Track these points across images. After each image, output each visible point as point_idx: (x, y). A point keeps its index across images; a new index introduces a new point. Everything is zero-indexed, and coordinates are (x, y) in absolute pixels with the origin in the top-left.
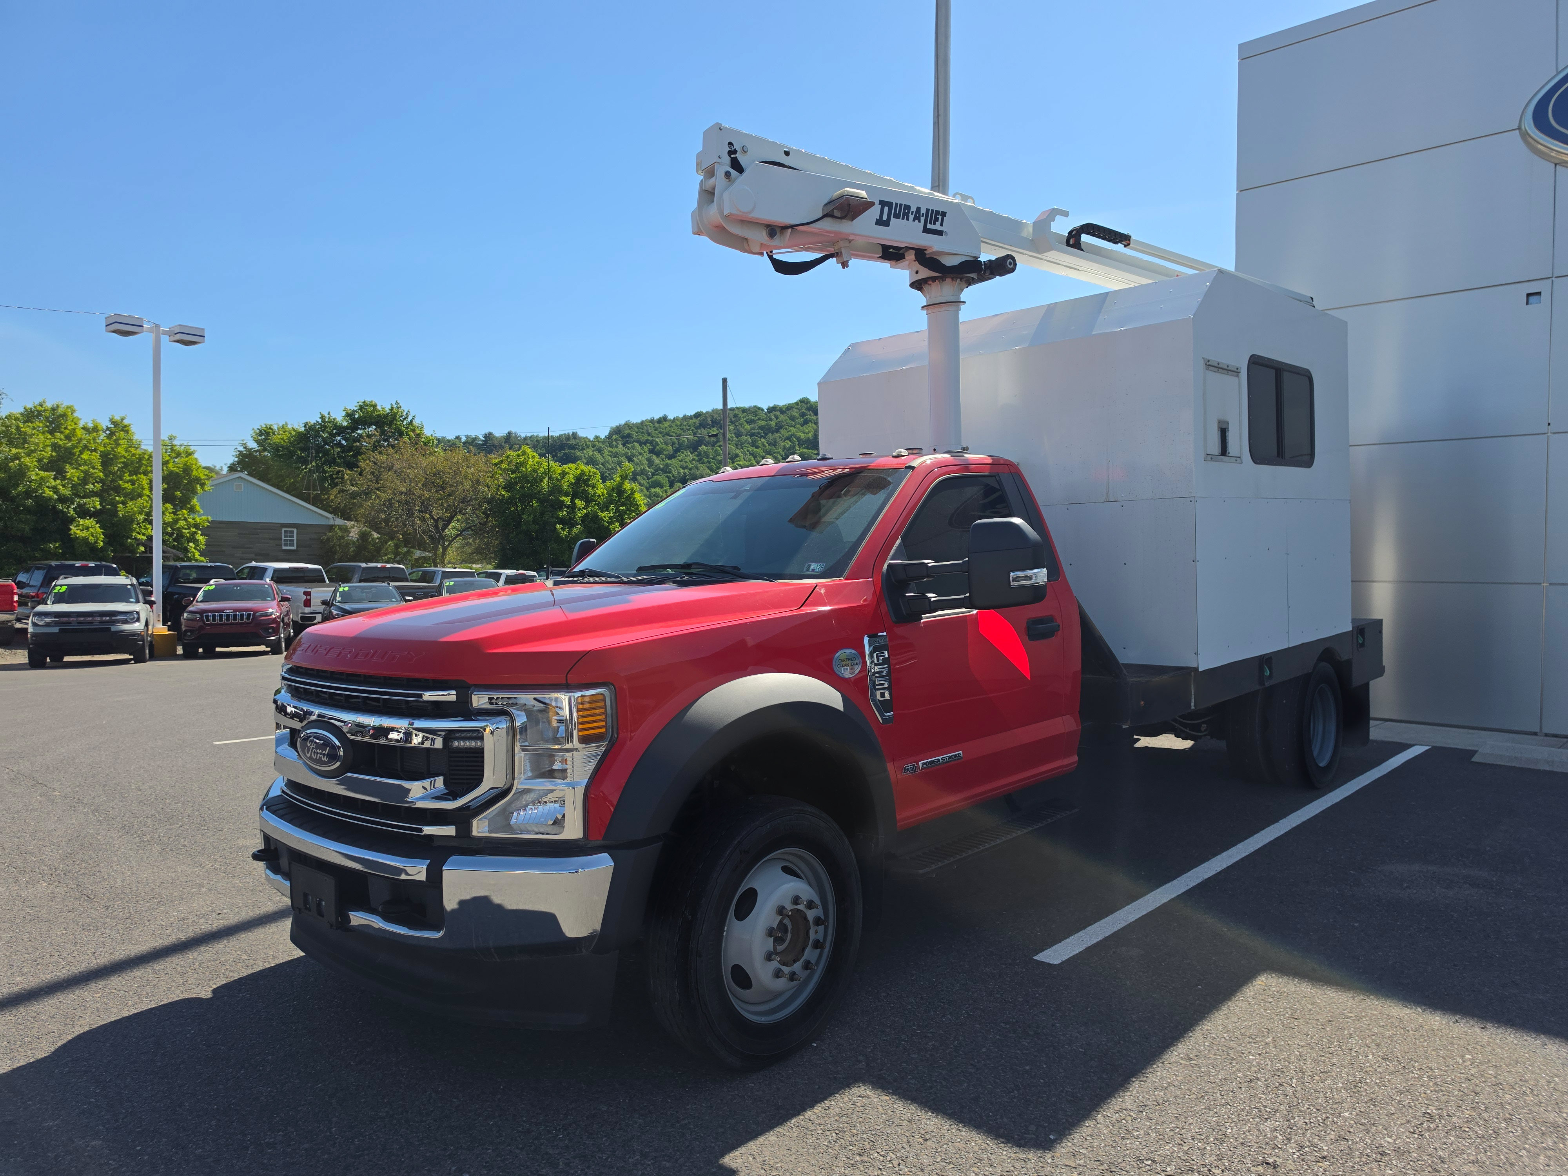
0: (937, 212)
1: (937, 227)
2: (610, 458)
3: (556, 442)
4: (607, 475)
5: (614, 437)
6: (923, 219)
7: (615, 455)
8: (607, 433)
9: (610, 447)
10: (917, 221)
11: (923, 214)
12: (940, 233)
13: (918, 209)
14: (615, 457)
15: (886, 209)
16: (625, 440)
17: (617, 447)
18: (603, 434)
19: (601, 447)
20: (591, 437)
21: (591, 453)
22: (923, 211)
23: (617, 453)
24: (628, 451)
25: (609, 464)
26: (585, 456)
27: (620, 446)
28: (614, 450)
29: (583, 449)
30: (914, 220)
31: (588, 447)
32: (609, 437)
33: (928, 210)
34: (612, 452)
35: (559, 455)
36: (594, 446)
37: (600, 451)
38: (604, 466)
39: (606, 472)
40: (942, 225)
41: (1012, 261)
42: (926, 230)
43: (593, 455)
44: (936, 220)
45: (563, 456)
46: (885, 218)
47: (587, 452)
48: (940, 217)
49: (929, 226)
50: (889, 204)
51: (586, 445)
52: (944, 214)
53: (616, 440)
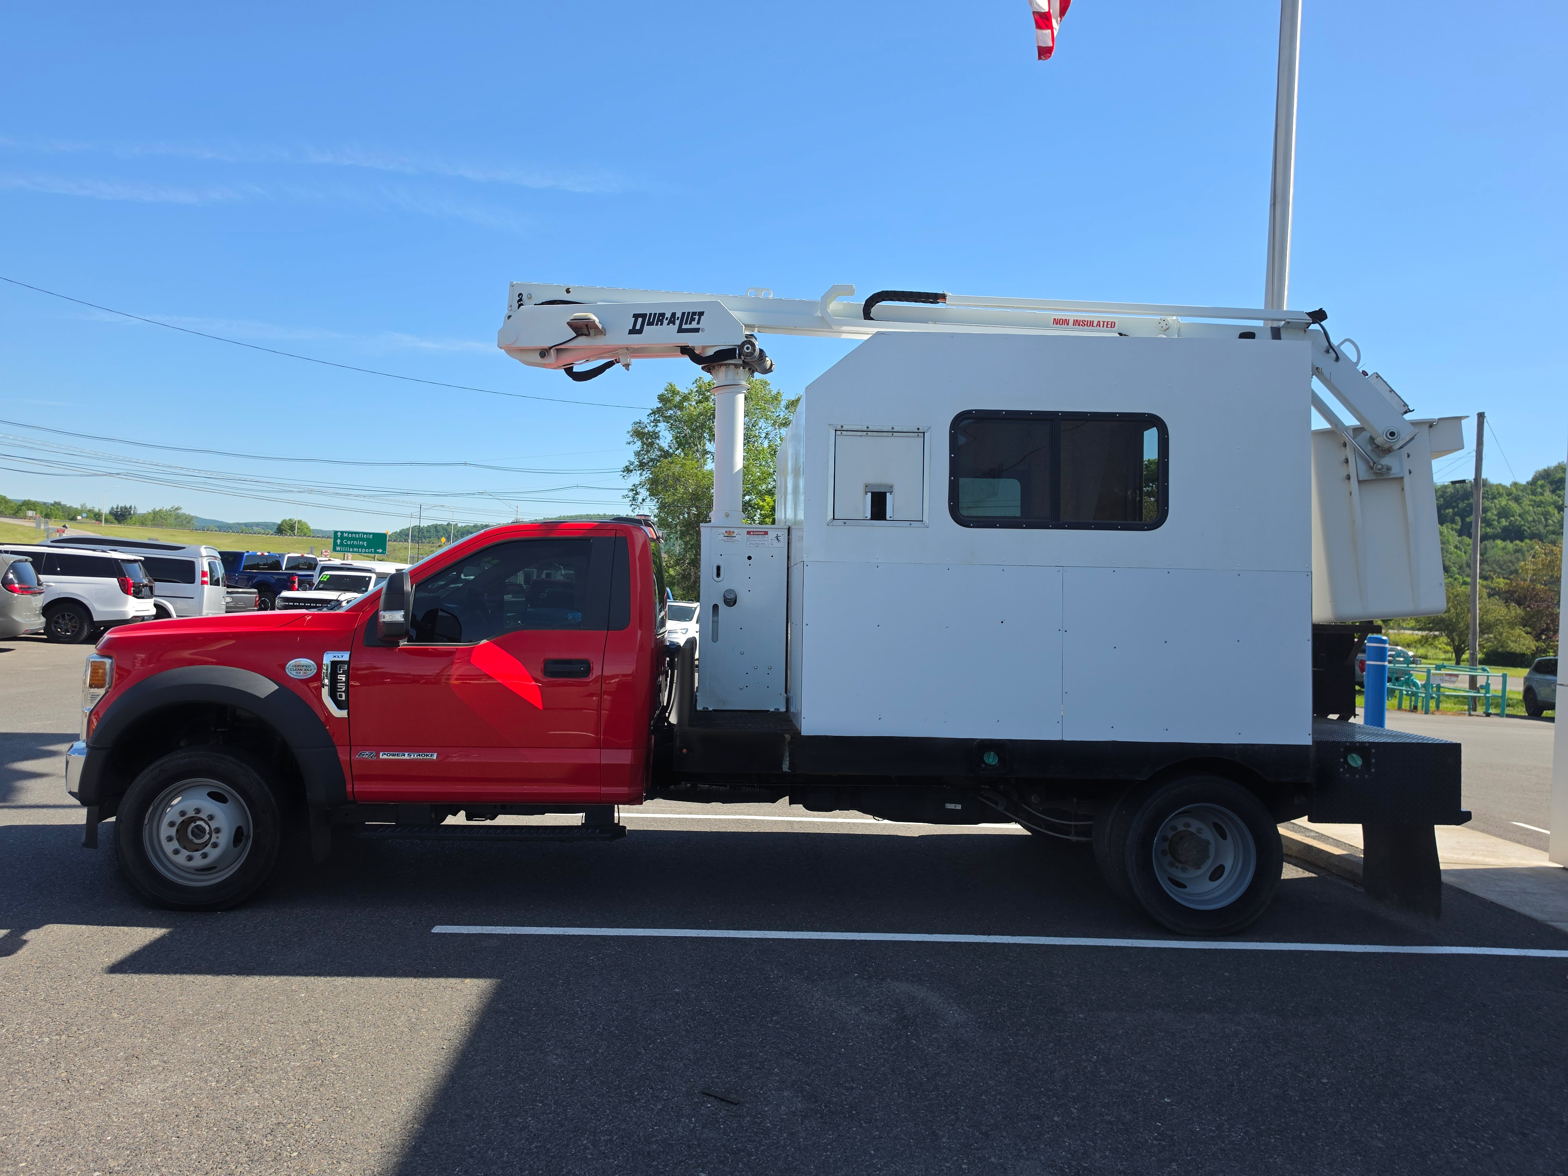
0: (694, 314)
1: (694, 325)
2: (1531, 508)
3: (1458, 492)
4: (1526, 529)
5: (1540, 483)
6: (677, 322)
7: (1540, 504)
8: (1529, 478)
9: (1532, 495)
10: (671, 325)
11: (678, 318)
12: (697, 330)
13: (674, 314)
14: (1539, 506)
15: (640, 320)
16: (1554, 486)
17: (1542, 494)
18: (1524, 478)
19: (1519, 495)
20: (1507, 483)
21: (1504, 503)
22: (679, 315)
23: (1542, 502)
24: (1560, 500)
25: (1529, 515)
26: (1495, 507)
27: (1547, 493)
28: (1538, 499)
29: (1494, 498)
30: (668, 324)
31: (1501, 495)
32: (1533, 482)
33: (683, 314)
34: (1534, 501)
35: (1460, 505)
36: (1509, 494)
37: (1517, 500)
38: (1522, 519)
39: (1524, 526)
40: (698, 323)
41: (749, 346)
42: (681, 330)
43: (1506, 505)
44: (693, 319)
45: (1465, 508)
46: (638, 327)
47: (1499, 501)
48: (697, 317)
49: (684, 326)
50: (643, 316)
51: (1498, 493)
52: (701, 314)
53: (1542, 486)
